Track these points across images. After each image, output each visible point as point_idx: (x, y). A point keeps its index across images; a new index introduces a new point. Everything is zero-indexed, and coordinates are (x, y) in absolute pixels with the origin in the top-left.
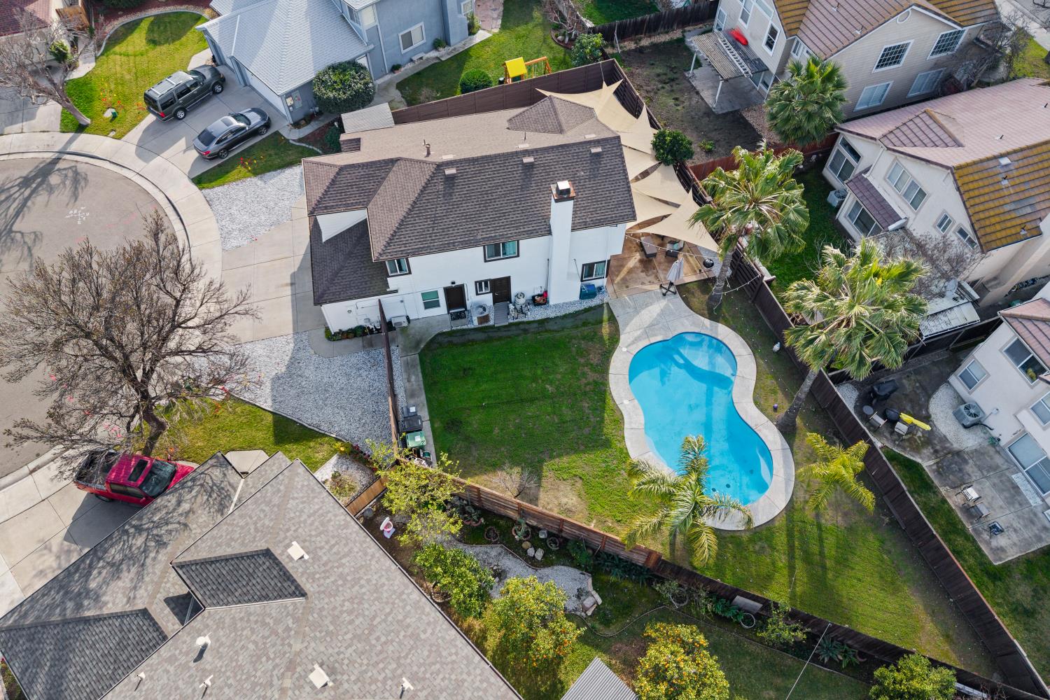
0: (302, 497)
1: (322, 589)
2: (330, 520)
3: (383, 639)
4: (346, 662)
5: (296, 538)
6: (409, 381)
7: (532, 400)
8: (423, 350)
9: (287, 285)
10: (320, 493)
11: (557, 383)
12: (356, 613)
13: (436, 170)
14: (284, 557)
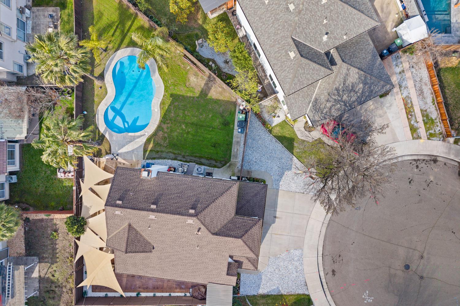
0: (287, 79)
1: (286, 39)
2: (279, 67)
3: (270, 19)
4: (283, 12)
5: (291, 61)
6: (238, 149)
7: (192, 124)
8: (228, 162)
9: (278, 218)
10: (281, 80)
11: (180, 128)
12: (277, 29)
13: (198, 214)
14: (297, 53)
